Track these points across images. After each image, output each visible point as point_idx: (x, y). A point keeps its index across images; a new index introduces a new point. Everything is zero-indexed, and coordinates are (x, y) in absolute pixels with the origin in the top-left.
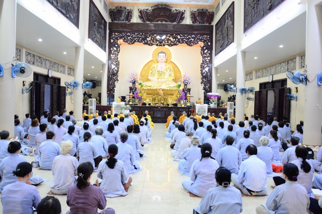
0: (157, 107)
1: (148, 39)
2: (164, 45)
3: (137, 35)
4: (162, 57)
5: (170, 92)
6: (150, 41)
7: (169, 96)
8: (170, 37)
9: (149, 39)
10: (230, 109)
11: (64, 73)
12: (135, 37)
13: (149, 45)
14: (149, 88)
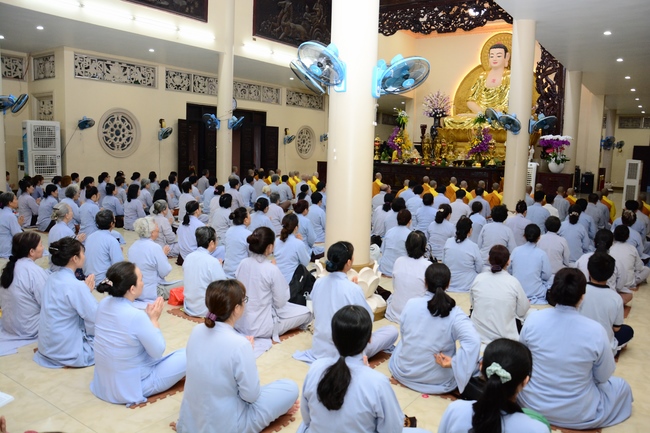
0: (425, 167)
1: (421, 20)
2: (454, 30)
3: (400, 14)
4: (495, 56)
5: (461, 136)
6: (425, 23)
7: (459, 144)
8: (466, 9)
9: (425, 19)
10: (629, 177)
11: (277, 102)
12: (397, 19)
13: (423, 32)
14: (458, 127)
